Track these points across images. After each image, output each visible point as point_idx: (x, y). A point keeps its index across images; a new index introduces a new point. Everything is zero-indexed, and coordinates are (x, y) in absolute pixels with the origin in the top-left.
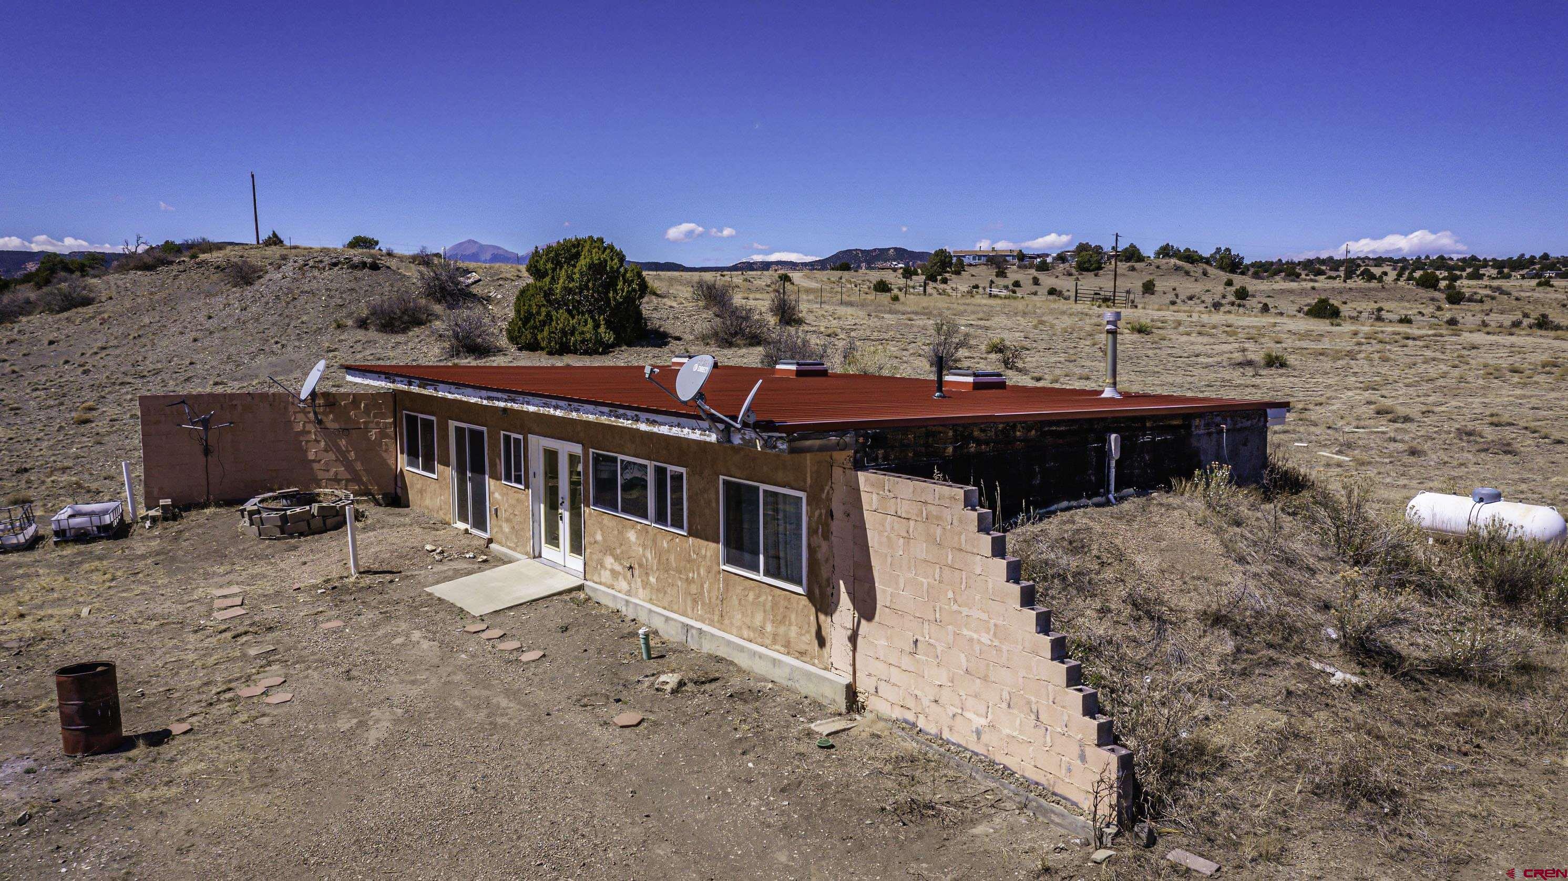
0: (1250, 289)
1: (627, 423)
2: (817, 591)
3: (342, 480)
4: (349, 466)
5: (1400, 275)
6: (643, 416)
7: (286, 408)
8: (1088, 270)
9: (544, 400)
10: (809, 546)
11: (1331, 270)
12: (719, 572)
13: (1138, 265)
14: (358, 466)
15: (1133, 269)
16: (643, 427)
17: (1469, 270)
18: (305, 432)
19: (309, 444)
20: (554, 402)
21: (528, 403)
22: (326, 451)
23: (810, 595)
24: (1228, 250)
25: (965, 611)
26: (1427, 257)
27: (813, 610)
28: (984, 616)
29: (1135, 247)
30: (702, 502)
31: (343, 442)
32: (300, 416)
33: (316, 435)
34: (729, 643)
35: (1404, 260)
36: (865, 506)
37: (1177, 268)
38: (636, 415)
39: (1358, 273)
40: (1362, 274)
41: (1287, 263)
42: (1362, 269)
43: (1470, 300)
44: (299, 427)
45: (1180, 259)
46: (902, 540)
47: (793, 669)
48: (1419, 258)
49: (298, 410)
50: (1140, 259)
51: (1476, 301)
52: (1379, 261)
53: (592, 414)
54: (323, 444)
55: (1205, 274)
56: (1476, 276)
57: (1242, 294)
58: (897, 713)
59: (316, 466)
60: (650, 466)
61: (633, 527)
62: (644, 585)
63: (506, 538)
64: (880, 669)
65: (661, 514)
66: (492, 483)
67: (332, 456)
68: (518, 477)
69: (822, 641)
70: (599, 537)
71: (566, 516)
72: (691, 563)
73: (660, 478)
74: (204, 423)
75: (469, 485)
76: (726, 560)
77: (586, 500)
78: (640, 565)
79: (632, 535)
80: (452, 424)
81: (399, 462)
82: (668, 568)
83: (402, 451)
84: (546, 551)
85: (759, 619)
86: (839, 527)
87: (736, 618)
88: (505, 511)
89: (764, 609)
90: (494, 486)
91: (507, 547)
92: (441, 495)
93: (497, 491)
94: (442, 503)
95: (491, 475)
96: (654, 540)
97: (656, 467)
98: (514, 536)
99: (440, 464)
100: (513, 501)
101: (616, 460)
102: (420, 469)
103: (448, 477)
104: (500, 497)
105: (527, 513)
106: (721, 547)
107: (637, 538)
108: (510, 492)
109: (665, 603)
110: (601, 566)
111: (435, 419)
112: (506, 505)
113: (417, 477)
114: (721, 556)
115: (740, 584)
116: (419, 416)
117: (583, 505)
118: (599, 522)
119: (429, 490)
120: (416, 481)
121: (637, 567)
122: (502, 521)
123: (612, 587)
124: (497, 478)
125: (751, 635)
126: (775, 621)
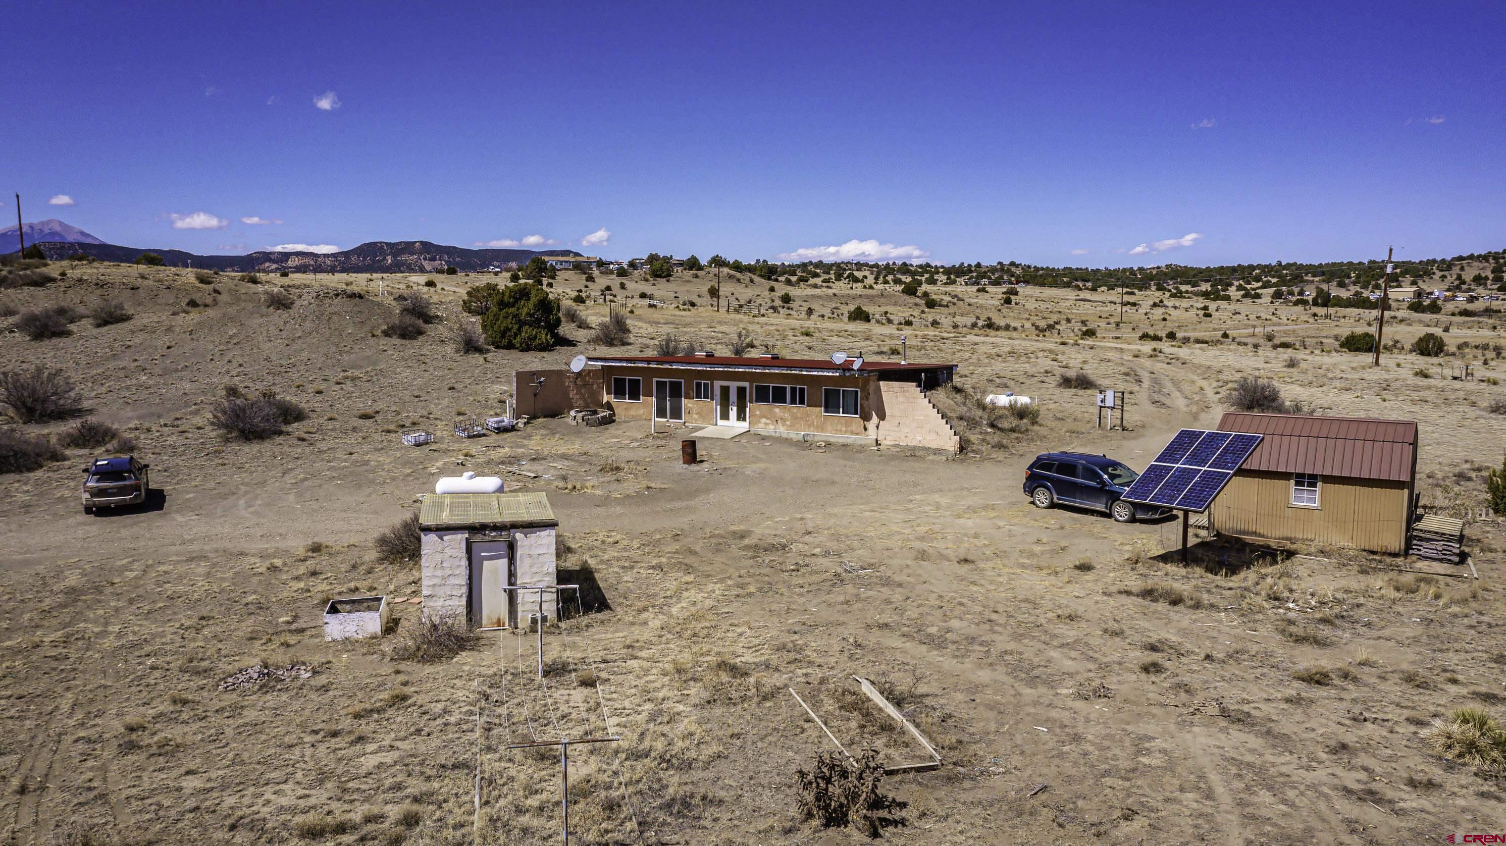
0: (791, 294)
2: (863, 415)
5: (877, 279)
7: (562, 377)
8: (660, 276)
10: (860, 403)
11: (824, 273)
12: (821, 416)
13: (700, 273)
14: (588, 400)
15: (696, 276)
17: (927, 276)
18: (568, 386)
19: (570, 391)
23: (861, 417)
24: (765, 261)
26: (894, 263)
27: (862, 420)
29: (695, 258)
30: (814, 395)
31: (583, 391)
34: (828, 436)
35: (876, 266)
36: (882, 391)
37: (731, 277)
39: (845, 276)
40: (848, 277)
41: (789, 266)
42: (848, 272)
43: (941, 305)
44: (564, 383)
45: (730, 268)
47: (857, 438)
48: (888, 264)
50: (700, 268)
51: (944, 306)
52: (860, 266)
54: (575, 391)
55: (752, 281)
56: (932, 281)
57: (786, 299)
58: (893, 443)
59: (573, 401)
60: (788, 387)
61: (778, 407)
62: (783, 425)
63: (696, 420)
64: (887, 433)
65: (793, 401)
66: (686, 401)
67: (578, 396)
68: (706, 397)
69: (866, 429)
70: (758, 413)
71: (735, 409)
72: (808, 415)
73: (793, 390)
74: (540, 383)
75: (668, 403)
76: (825, 412)
77: (751, 402)
78: (782, 419)
79: (777, 410)
80: (655, 380)
81: (605, 398)
82: (796, 418)
83: (608, 393)
84: (721, 422)
85: (839, 427)
86: (872, 397)
87: (829, 428)
88: (696, 410)
89: (840, 423)
90: (688, 402)
91: (696, 423)
92: (646, 409)
93: (690, 403)
94: (644, 412)
95: (686, 398)
96: (789, 410)
97: (791, 387)
98: (701, 419)
99: (643, 396)
100: (702, 406)
101: (769, 386)
102: (626, 399)
103: (650, 401)
104: (692, 405)
105: (712, 409)
106: (823, 408)
107: (780, 411)
108: (700, 403)
109: (793, 429)
110: (759, 423)
111: (639, 378)
112: (697, 408)
113: (623, 403)
114: (823, 411)
115: (831, 418)
116: (627, 378)
117: (749, 403)
118: (759, 408)
119: (634, 408)
120: (622, 405)
121: (780, 420)
122: (694, 414)
123: (765, 428)
124: (690, 398)
125: (836, 432)
126: (846, 426)
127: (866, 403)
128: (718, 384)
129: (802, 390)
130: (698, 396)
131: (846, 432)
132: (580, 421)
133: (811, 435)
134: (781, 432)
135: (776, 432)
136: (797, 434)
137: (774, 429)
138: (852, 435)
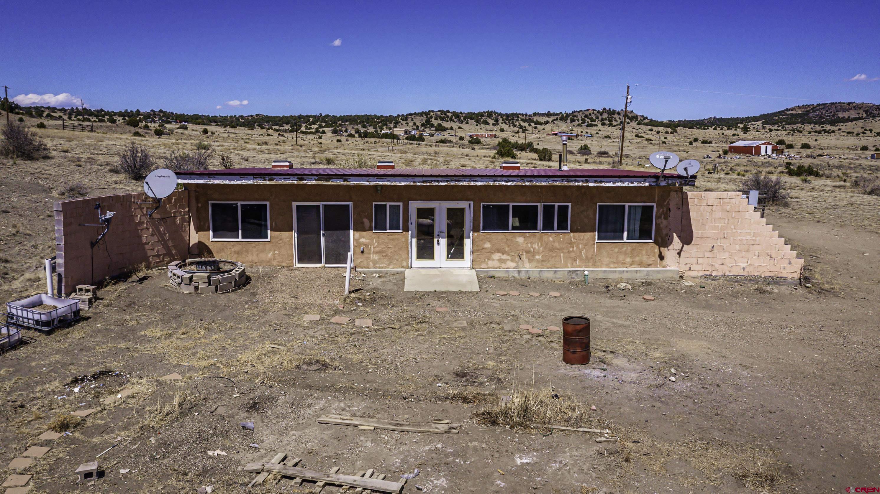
2: (660, 239)
3: (161, 255)
4: (165, 244)
7: (130, 207)
10: (656, 223)
12: (594, 244)
14: (170, 244)
18: (141, 223)
19: (143, 231)
22: (152, 235)
23: (656, 242)
25: (739, 231)
27: (657, 247)
28: (749, 231)
30: (583, 216)
31: (162, 228)
32: (138, 211)
33: (147, 225)
34: (605, 271)
36: (690, 204)
44: (137, 220)
46: (708, 213)
47: (648, 271)
49: (137, 207)
54: (151, 230)
58: (701, 274)
59: (147, 247)
60: (540, 205)
61: (522, 235)
62: (530, 261)
63: (375, 263)
64: (694, 260)
65: (548, 226)
66: (357, 234)
67: (156, 238)
68: (395, 226)
69: (661, 257)
70: (487, 245)
71: (444, 242)
72: (571, 244)
73: (549, 211)
74: (108, 221)
75: (323, 239)
76: (599, 238)
77: (475, 229)
78: (528, 252)
79: (520, 240)
80: (295, 204)
81: (195, 237)
82: (552, 250)
83: (198, 229)
84: (417, 263)
85: (621, 258)
86: (674, 214)
87: (606, 260)
88: (374, 248)
89: (625, 253)
90: (360, 235)
91: (376, 267)
92: (275, 251)
93: (364, 237)
94: (276, 256)
95: (356, 230)
96: (541, 239)
97: (544, 206)
98: (386, 260)
99: (274, 231)
100: (387, 241)
101: (508, 206)
102: (238, 238)
103: (287, 238)
104: (368, 241)
105: (404, 245)
106: (597, 233)
107: (525, 240)
108: (382, 236)
109: (548, 265)
110: (489, 259)
111: (268, 203)
112: (376, 244)
113: (232, 243)
114: (596, 237)
115: (608, 247)
116: (239, 203)
117: (472, 232)
118: (487, 238)
119: (255, 250)
120: (230, 246)
121: (525, 253)
122: (370, 254)
123: (500, 268)
124: (364, 230)
125: (616, 265)
126: (632, 257)
127: (665, 222)
128: (414, 206)
129: (563, 210)
130: (380, 226)
131: (632, 263)
132: (203, 285)
133: (578, 272)
134: (527, 271)
135: (519, 272)
136: (556, 271)
137: (516, 267)
138: (641, 267)
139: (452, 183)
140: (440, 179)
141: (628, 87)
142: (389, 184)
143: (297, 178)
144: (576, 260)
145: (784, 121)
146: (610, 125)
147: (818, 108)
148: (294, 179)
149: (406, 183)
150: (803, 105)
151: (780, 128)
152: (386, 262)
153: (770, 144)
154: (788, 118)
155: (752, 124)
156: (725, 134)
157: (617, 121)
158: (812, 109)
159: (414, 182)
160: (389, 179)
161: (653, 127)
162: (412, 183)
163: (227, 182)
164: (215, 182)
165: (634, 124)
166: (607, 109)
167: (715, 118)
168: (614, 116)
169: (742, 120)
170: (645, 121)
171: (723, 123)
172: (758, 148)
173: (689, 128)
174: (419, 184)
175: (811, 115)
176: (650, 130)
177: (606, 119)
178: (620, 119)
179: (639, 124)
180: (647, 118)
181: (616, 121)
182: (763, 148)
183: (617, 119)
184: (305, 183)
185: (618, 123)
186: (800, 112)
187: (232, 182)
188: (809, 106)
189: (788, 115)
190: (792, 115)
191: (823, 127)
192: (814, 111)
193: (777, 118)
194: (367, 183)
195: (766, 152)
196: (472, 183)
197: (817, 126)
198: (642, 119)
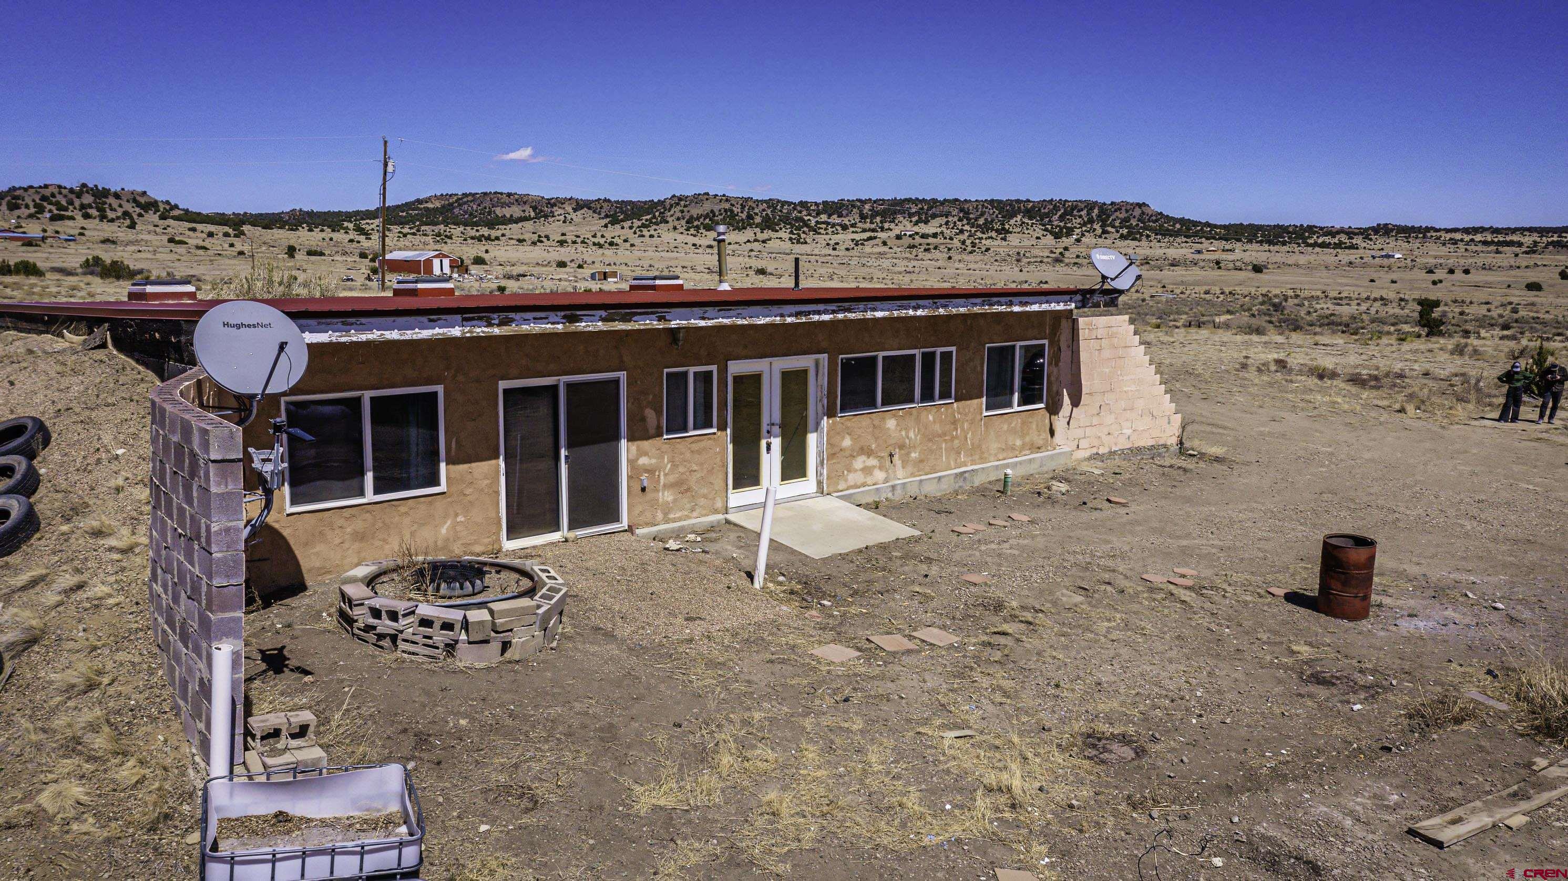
1: (1002, 308)
2: (1050, 401)
6: (1016, 300)
9: (899, 303)
10: (1047, 374)
12: (982, 419)
16: (1016, 309)
20: (913, 303)
21: (874, 310)
23: (1047, 407)
25: (1125, 378)
27: (1049, 415)
28: (1133, 377)
30: (969, 370)
38: (1010, 301)
47: (1043, 458)
53: (963, 307)
58: (1088, 453)
60: (917, 355)
61: (893, 415)
62: (905, 464)
63: (667, 511)
64: (1082, 432)
65: (927, 392)
66: (634, 446)
68: (703, 420)
69: (1052, 432)
70: (847, 442)
71: (776, 443)
72: (955, 423)
73: (929, 364)
75: (564, 470)
76: (988, 407)
77: (831, 414)
78: (902, 447)
79: (891, 423)
80: (502, 386)
82: (933, 437)
84: (734, 498)
85: (1012, 441)
86: (1064, 356)
87: (994, 447)
88: (666, 475)
89: (1013, 431)
90: (638, 449)
91: (667, 522)
92: (457, 515)
93: (646, 454)
94: (458, 528)
95: (631, 439)
96: (918, 419)
97: (923, 353)
98: (685, 501)
99: (454, 463)
100: (688, 455)
101: (875, 358)
102: (362, 493)
103: (486, 478)
104: (654, 461)
105: (718, 459)
106: (984, 399)
107: (898, 425)
108: (681, 446)
109: (927, 469)
110: (849, 471)
111: (440, 389)
112: (669, 466)
113: (347, 513)
114: (984, 407)
115: (997, 421)
116: (367, 395)
117: (825, 418)
118: (848, 428)
119: (407, 521)
120: (341, 522)
121: (897, 450)
122: (658, 491)
123: (864, 485)
124: (647, 437)
125: (1005, 455)
126: (1023, 436)
127: (1055, 370)
128: (731, 371)
129: (946, 357)
130: (677, 425)
131: (1023, 448)
133: (967, 475)
134: (904, 484)
135: (893, 487)
136: (940, 478)
137: (886, 481)
138: (1032, 453)
139: (840, 316)
140: (821, 307)
141: (386, 142)
142: (740, 322)
143: (564, 317)
144: (960, 453)
145: (418, 220)
146: (103, 217)
147: (465, 200)
148: (557, 319)
149: (768, 320)
150: (442, 195)
151: (414, 231)
152: (688, 506)
153: (447, 257)
154: (422, 216)
155: (368, 223)
156: (335, 239)
157: (115, 210)
158: (456, 201)
159: (782, 316)
160: (740, 310)
161: (194, 225)
162: (778, 318)
163: (394, 335)
164: (363, 337)
165: (152, 217)
166: (91, 185)
167: (301, 210)
168: (108, 201)
169: (349, 216)
170: (176, 213)
171: (318, 221)
172: (429, 263)
173: (264, 228)
174: (789, 320)
175: (456, 211)
176: (190, 229)
177: (90, 206)
178: (120, 206)
179: (163, 217)
180: (176, 207)
181: (112, 209)
182: (436, 262)
183: (115, 206)
184: (580, 329)
185: (119, 214)
186: (438, 204)
187: (409, 335)
188: (451, 195)
189: (421, 209)
190: (427, 209)
191: (477, 231)
192: (460, 205)
193: (404, 214)
194: (702, 323)
195: (442, 270)
196: (869, 313)
197: (469, 228)
198: (168, 207)
